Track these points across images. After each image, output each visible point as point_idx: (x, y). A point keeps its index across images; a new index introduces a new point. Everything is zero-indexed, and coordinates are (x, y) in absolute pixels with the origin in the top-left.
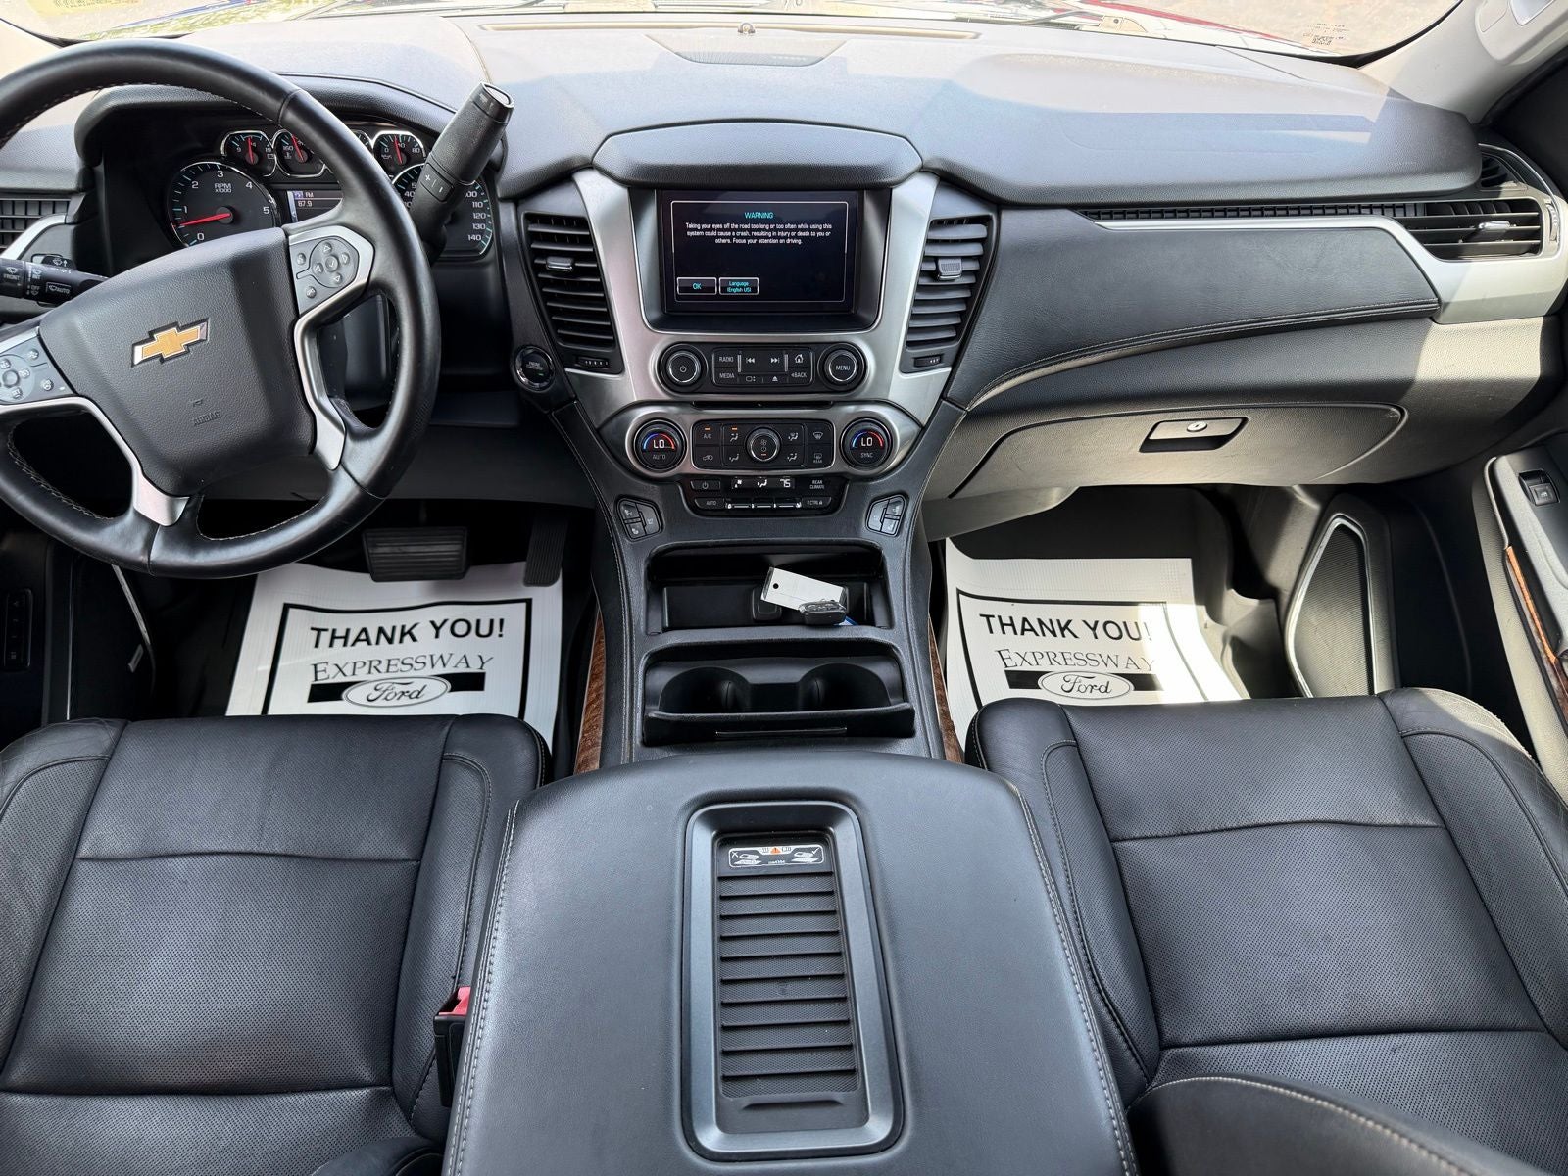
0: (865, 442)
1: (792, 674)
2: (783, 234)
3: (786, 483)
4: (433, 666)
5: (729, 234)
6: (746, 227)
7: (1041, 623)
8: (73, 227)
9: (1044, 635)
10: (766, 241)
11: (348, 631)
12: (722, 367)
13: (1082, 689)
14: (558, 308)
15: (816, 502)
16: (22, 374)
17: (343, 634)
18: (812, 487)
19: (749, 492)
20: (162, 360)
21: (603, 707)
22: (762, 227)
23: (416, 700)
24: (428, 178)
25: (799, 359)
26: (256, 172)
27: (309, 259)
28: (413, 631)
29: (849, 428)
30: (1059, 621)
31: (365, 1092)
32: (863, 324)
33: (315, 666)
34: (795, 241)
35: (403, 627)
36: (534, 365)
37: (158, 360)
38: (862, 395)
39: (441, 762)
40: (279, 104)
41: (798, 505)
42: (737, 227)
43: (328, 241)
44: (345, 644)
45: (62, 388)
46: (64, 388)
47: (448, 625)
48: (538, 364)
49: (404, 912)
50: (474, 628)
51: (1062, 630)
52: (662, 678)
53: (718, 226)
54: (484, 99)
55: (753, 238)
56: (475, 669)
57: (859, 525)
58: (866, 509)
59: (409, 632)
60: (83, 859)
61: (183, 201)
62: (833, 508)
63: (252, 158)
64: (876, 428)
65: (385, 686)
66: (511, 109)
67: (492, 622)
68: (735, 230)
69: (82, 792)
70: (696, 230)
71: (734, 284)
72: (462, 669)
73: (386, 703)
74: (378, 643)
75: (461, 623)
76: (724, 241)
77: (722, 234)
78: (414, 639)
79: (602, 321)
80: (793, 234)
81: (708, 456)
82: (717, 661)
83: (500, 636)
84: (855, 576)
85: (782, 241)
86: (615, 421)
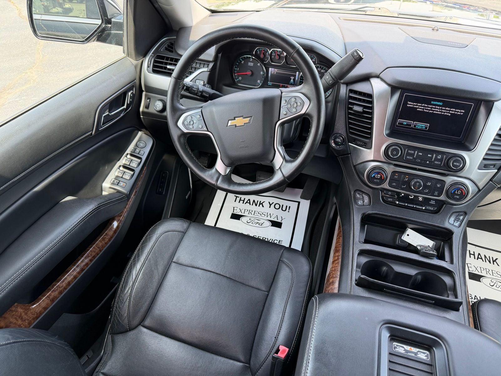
0: (457, 192)
1: (412, 272)
2: (444, 111)
3: (420, 199)
4: (267, 217)
5: (423, 108)
6: (430, 106)
7: (485, 257)
8: (209, 73)
9: (486, 262)
10: (437, 112)
11: (245, 199)
12: (408, 154)
13: (498, 286)
14: (352, 122)
15: (430, 208)
16: (194, 121)
17: (243, 200)
18: (430, 202)
19: (406, 199)
20: (236, 126)
21: (340, 264)
22: (437, 107)
23: (260, 226)
24: (327, 77)
25: (439, 157)
26: (262, 61)
27: (288, 102)
28: (263, 204)
29: (452, 185)
30: (492, 258)
31: (241, 364)
32: (468, 149)
33: (234, 207)
34: (448, 114)
35: (260, 202)
36: (338, 140)
37: (235, 126)
38: (461, 175)
39: (279, 261)
40: (292, 51)
41: (424, 208)
42: (427, 106)
43: (295, 97)
44: (243, 203)
45: (205, 128)
46: (205, 129)
47: (273, 205)
48: (340, 140)
49: (261, 308)
50: (281, 207)
51: (493, 261)
52: (364, 260)
53: (420, 104)
54: (355, 54)
55: (432, 110)
56: (279, 221)
57: (445, 220)
58: (450, 215)
59: (262, 204)
60: (174, 262)
61: (238, 66)
62: (436, 212)
63: (262, 56)
64: (463, 188)
65: (253, 219)
66: (362, 58)
67: (287, 206)
68: (426, 107)
69: (177, 241)
70: (411, 104)
71: (419, 125)
72: (275, 220)
73: (252, 224)
74: (252, 205)
75: (278, 205)
76: (420, 110)
77: (420, 107)
78: (263, 206)
79: (368, 130)
80: (448, 112)
81: (394, 184)
82: (384, 259)
83: (289, 212)
84: (438, 238)
85: (443, 113)
86: (362, 165)
